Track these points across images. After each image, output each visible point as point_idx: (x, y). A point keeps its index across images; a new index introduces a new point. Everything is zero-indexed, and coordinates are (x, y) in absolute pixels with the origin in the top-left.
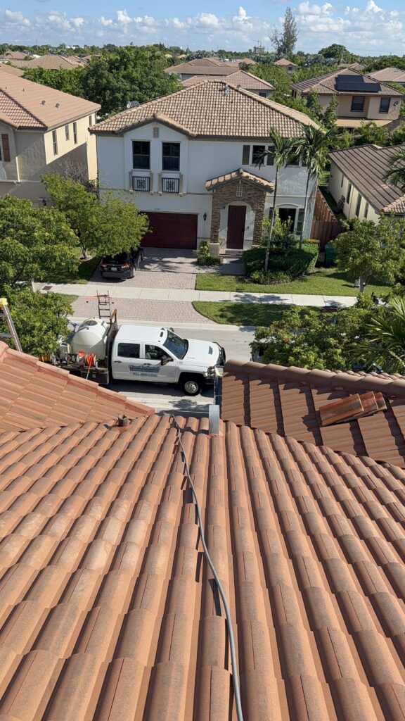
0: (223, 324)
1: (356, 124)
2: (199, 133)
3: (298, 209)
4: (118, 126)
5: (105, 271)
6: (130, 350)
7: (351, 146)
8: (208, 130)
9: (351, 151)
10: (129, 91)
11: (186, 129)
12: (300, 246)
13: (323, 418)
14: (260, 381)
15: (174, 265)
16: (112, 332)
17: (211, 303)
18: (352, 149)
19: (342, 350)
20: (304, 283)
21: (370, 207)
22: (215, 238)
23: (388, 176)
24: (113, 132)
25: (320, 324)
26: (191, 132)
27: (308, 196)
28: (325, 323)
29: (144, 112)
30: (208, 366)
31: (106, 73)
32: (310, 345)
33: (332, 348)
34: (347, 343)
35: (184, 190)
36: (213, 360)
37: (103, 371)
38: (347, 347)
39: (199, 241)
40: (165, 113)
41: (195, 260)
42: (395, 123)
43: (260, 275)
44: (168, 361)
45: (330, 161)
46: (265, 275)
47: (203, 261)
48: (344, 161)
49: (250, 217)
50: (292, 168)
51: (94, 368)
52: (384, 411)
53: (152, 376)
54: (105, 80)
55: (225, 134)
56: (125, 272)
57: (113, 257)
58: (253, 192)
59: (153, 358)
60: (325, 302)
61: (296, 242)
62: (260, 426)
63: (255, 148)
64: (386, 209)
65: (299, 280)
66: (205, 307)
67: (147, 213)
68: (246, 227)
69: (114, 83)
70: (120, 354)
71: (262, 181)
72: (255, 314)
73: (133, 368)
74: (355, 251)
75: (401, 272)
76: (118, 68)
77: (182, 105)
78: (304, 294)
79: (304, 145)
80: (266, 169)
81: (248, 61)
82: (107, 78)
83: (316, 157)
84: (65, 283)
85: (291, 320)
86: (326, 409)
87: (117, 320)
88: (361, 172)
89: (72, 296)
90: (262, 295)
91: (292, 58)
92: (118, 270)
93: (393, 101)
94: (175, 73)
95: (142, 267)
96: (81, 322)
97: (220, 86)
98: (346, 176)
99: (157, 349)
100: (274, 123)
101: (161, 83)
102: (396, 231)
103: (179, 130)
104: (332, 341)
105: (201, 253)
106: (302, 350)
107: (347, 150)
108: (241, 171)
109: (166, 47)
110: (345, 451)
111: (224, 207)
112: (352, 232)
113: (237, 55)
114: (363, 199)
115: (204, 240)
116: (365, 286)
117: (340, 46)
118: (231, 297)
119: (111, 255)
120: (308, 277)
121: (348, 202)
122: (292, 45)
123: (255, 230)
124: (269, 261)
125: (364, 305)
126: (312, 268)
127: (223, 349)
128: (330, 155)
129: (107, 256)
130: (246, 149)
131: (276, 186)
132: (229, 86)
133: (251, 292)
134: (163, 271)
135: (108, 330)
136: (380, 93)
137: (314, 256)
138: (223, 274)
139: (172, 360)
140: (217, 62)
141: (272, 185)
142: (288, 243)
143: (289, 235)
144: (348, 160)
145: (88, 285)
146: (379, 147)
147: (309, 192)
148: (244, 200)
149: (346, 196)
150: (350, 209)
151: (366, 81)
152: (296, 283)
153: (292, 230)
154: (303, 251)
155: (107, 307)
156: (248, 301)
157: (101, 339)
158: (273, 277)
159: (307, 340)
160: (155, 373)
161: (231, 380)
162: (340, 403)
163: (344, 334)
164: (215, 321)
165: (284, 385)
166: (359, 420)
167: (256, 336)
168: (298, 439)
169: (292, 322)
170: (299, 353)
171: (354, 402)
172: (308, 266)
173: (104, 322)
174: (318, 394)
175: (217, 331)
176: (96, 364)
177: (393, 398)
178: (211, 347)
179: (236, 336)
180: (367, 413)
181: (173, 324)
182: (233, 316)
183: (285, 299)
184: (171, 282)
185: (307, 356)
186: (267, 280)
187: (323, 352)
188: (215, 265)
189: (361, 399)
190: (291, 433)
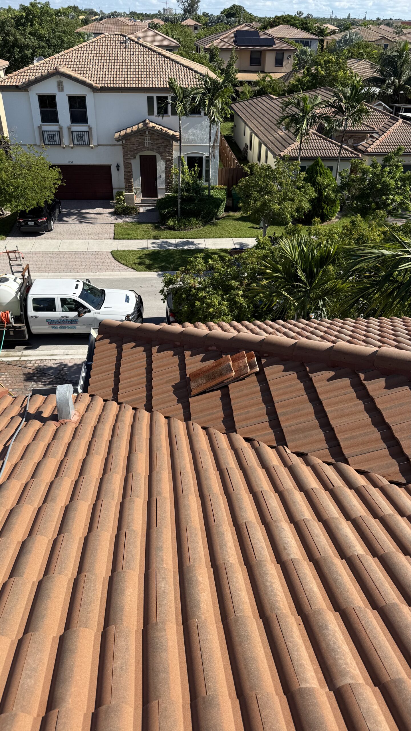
0: (142, 271)
1: (254, 77)
2: (103, 85)
3: (204, 156)
4: (21, 80)
5: (22, 226)
6: (46, 304)
7: (251, 97)
8: (112, 82)
9: (250, 101)
10: (38, 48)
11: (90, 82)
12: (209, 193)
13: (193, 385)
14: (134, 344)
15: (92, 216)
16: (26, 288)
17: (129, 252)
18: (251, 100)
19: (244, 291)
20: (215, 228)
21: (269, 153)
22: (129, 188)
23: (282, 121)
24: (17, 87)
25: (223, 267)
26: (94, 85)
27: (211, 144)
28: (228, 266)
29: (47, 65)
30: (126, 314)
31: (13, 30)
32: (214, 289)
33: (234, 290)
34: (248, 285)
35: (94, 143)
36: (130, 308)
37: (20, 327)
38: (248, 288)
39: (115, 191)
40: (68, 65)
41: (112, 210)
42: (288, 75)
43: (174, 222)
44: (85, 312)
45: (233, 112)
46: (179, 221)
47: (120, 210)
48: (244, 111)
49: (161, 166)
50: (195, 118)
51: (10, 325)
52: (256, 374)
53: (71, 328)
54: (12, 38)
55: (129, 86)
56: (43, 226)
57: (27, 211)
58: (160, 141)
59: (71, 310)
60: (235, 244)
61: (205, 189)
62: (127, 399)
63: (158, 98)
64: (282, 154)
65: (211, 225)
66: (124, 255)
67: (59, 166)
68: (158, 176)
69: (22, 40)
70: (35, 309)
71: (169, 131)
72: (172, 260)
73: (51, 322)
74: (256, 194)
75: (296, 212)
76: (24, 25)
77: (84, 57)
78: (215, 238)
79: (204, 94)
80: (170, 119)
81: (156, 21)
82: (14, 35)
83: (215, 106)
85: (196, 265)
86: (198, 374)
87: (31, 274)
88: (260, 120)
90: (178, 241)
91: (198, 18)
92: (35, 223)
93: (286, 55)
94: (87, 32)
95: (60, 220)
97: (121, 39)
98: (247, 125)
99: (74, 301)
100: (175, 73)
101: (68, 39)
102: (291, 174)
103: (83, 83)
104: (234, 283)
105: (117, 203)
106: (207, 294)
107: (247, 100)
108: (148, 121)
109: (80, 9)
110: (213, 427)
111: (135, 158)
112: (253, 176)
113: (147, 16)
114: (263, 146)
115: (120, 190)
116: (267, 227)
117: (239, 6)
118: (148, 244)
119: (25, 210)
120: (218, 222)
121: (251, 149)
122: (196, 5)
123: (166, 178)
124: (181, 208)
125: (262, 246)
126: (222, 213)
127: (139, 296)
128: (233, 106)
129: (22, 211)
130: (150, 100)
131: (180, 134)
132: (129, 38)
133: (167, 238)
134: (81, 222)
135: (21, 285)
136: (274, 47)
137: (222, 201)
138: (140, 223)
139: (89, 311)
140: (127, 21)
141: (177, 134)
142: (198, 189)
143: (198, 182)
144: (249, 110)
145: (6, 241)
146: (275, 97)
147: (212, 139)
148: (152, 150)
149: (248, 144)
150: (253, 154)
151: (262, 36)
152: (208, 228)
153: (200, 176)
154: (212, 196)
155: (18, 262)
156: (165, 247)
157: (15, 295)
158: (187, 223)
159: (211, 284)
160: (74, 325)
161: (105, 344)
162: (212, 366)
163: (246, 275)
164: (134, 269)
165: (157, 347)
166: (230, 386)
167: (166, 282)
168: (165, 413)
169: (197, 267)
170: (205, 297)
171: (226, 365)
172: (217, 211)
173: (16, 278)
174: (191, 356)
175: (136, 278)
176: (12, 320)
177: (266, 357)
178: (128, 295)
179: (154, 281)
180: (239, 377)
181: (89, 275)
182: (151, 262)
183: (199, 244)
184: (90, 233)
185: (211, 299)
186: (181, 226)
187: (226, 295)
188: (131, 214)
189: (233, 361)
190: (159, 407)
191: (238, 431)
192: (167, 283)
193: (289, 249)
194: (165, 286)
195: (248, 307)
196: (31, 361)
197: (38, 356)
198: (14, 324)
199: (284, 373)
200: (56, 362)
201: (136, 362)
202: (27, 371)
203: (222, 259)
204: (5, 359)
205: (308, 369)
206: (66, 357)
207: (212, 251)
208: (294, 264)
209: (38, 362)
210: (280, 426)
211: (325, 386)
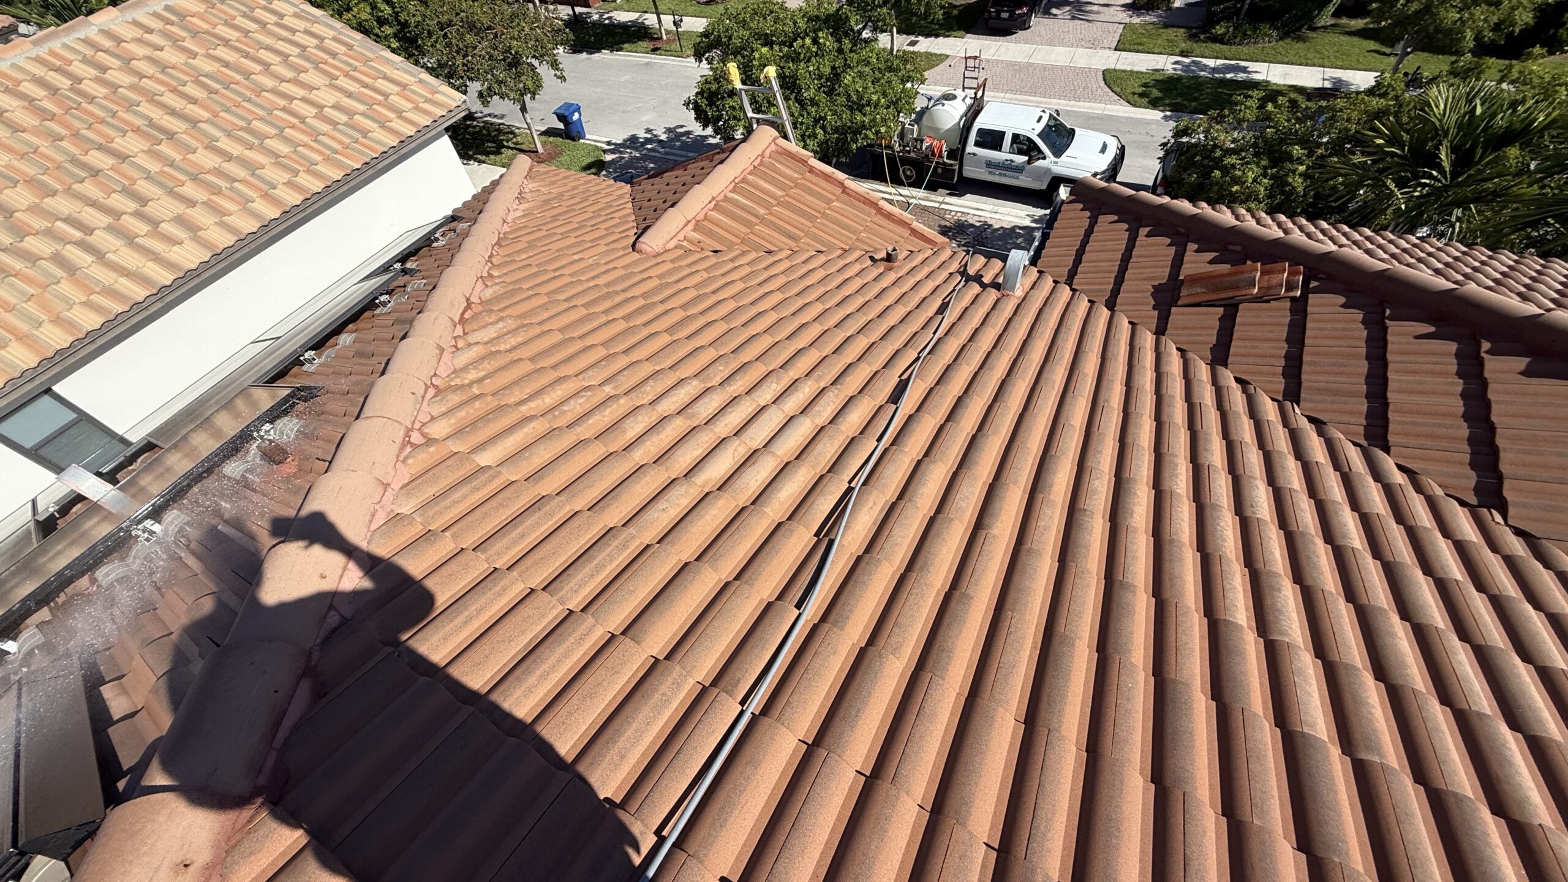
0: (1140, 107)
5: (991, 18)
6: (992, 139)
13: (1184, 292)
14: (1115, 218)
15: (1096, 8)
16: (975, 110)
17: (1132, 73)
19: (1308, 168)
20: (1300, 45)
25: (1289, 120)
28: (1298, 119)
30: (1093, 171)
32: (1257, 155)
33: (1292, 162)
34: (1322, 157)
36: (1103, 163)
37: (952, 165)
38: (1320, 163)
43: (1228, 28)
44: (1039, 159)
46: (1236, 28)
51: (941, 160)
52: (1293, 299)
53: (1013, 177)
56: (1019, 20)
59: (1020, 152)
60: (1324, 80)
62: (1085, 287)
65: (1293, 39)
66: (1121, 79)
70: (977, 144)
72: (1196, 95)
73: (990, 165)
75: (1492, 30)
78: (1292, 64)
84: (937, 36)
85: (1240, 110)
86: (1195, 280)
87: (986, 93)
89: (941, 55)
90: (1220, 62)
92: (1010, 16)
95: (1047, 13)
96: (939, 94)
99: (1029, 140)
104: (1297, 151)
106: (1238, 162)
110: (1194, 352)
116: (1408, 53)
118: (1166, 64)
120: (1311, 34)
125: (1384, 90)
126: (1325, 19)
127: (1123, 147)
133: (1203, 57)
134: (1075, 19)
135: (970, 107)
138: (1166, 26)
139: (1044, 158)
145: (965, 40)
152: (1285, 44)
155: (974, 75)
156: (1193, 71)
157: (958, 120)
158: (1249, 33)
159: (1255, 145)
160: (1017, 174)
161: (1075, 210)
162: (1225, 272)
163: (1325, 140)
164: (1128, 102)
165: (1148, 229)
166: (1241, 306)
167: (1177, 131)
168: (1131, 317)
169: (1242, 114)
170: (1233, 166)
171: (1248, 275)
172: (1318, 15)
173: (966, 96)
174: (1196, 251)
175: (1126, 118)
176: (945, 154)
177: (1321, 278)
178: (1107, 143)
179: (1154, 127)
180: (1262, 297)
181: (1059, 104)
182: (1160, 95)
183: (1256, 72)
184: (1081, 37)
185: (1243, 171)
186: (1235, 37)
187: (1272, 168)
188: (1159, 9)
189: (1262, 273)
190: (1124, 308)
191: (1229, 366)
192: (1178, 134)
193: (1442, 106)
194: (1173, 137)
195: (1305, 196)
196: (951, 211)
197: (961, 206)
198: (945, 160)
199: (1342, 310)
200: (980, 219)
201: (1111, 243)
202: (943, 223)
203: (1294, 104)
204: (923, 203)
205: (1388, 312)
206: (993, 215)
207: (1274, 87)
208: (1438, 135)
209: (959, 214)
210: (1300, 378)
211: (1406, 343)
